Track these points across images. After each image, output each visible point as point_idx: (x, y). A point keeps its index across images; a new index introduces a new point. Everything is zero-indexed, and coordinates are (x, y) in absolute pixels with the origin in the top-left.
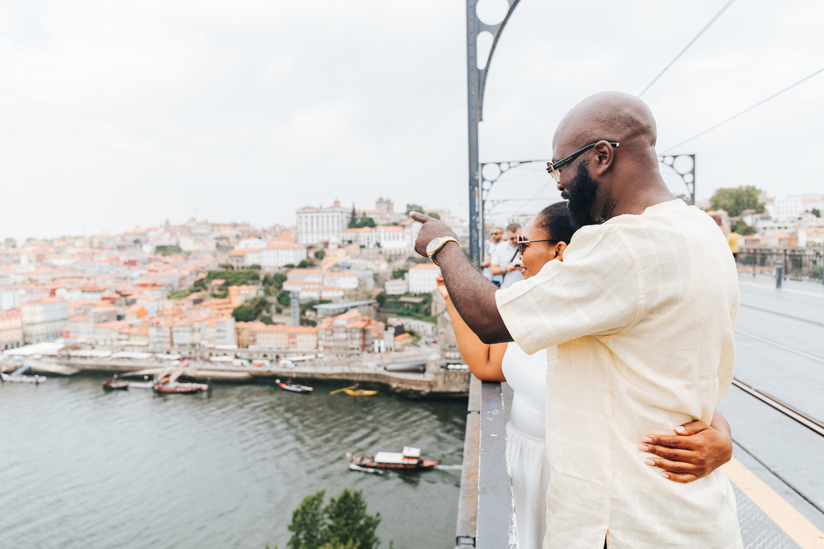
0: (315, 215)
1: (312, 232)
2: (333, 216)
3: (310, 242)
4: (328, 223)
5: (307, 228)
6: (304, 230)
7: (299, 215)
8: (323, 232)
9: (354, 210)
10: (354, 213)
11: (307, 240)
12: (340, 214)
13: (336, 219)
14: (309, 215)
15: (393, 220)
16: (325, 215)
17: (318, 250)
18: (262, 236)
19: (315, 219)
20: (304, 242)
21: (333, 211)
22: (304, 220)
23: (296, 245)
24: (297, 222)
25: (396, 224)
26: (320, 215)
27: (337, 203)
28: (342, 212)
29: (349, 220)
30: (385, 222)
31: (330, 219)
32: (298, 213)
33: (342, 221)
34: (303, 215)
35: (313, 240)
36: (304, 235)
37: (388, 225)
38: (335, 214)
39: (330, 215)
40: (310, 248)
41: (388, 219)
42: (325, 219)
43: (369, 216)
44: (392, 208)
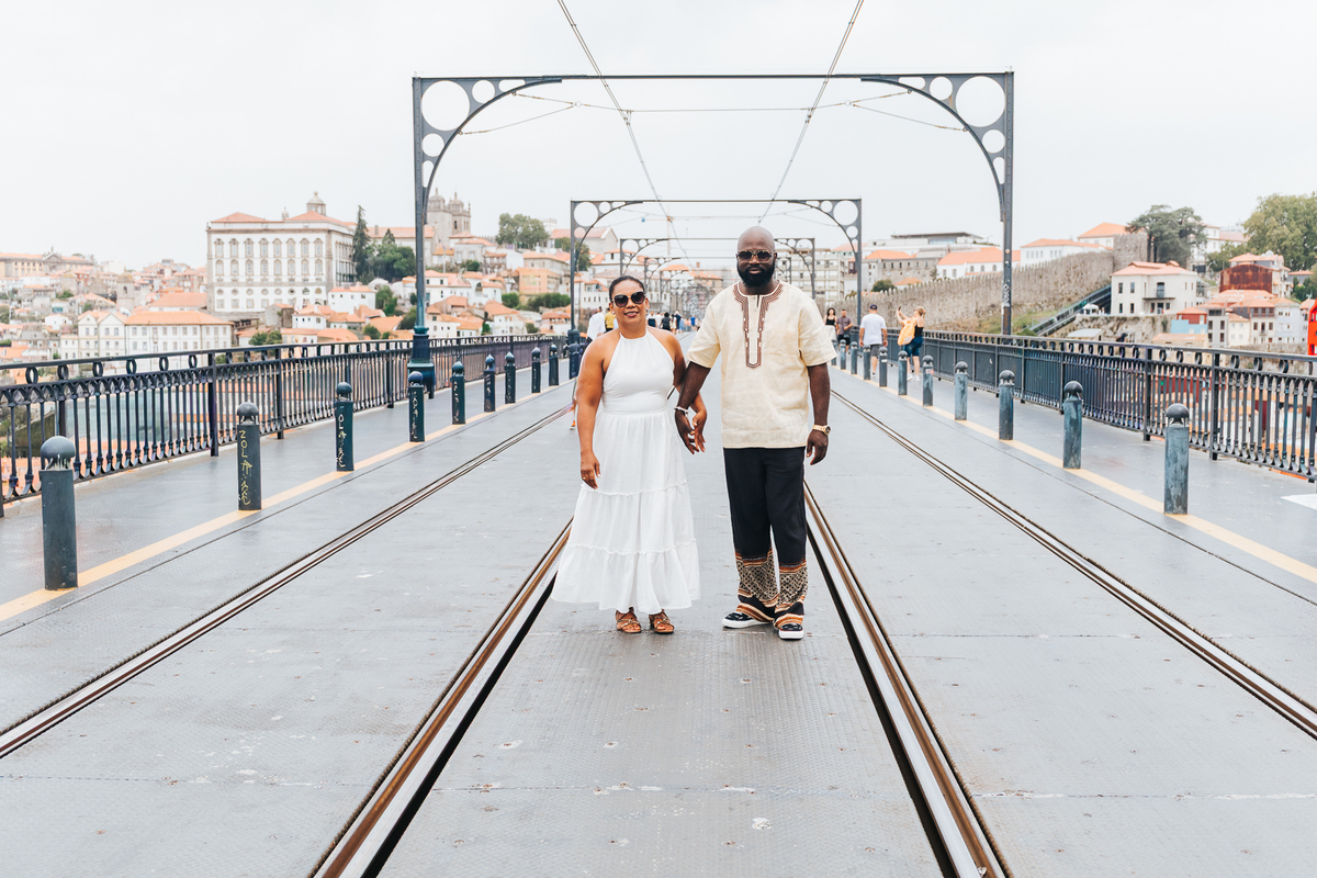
0: (256, 238)
1: (250, 282)
2: (305, 242)
3: (243, 309)
4: (291, 261)
5: (235, 273)
6: (227, 279)
7: (215, 237)
8: (278, 282)
9: (361, 225)
10: (361, 235)
11: (235, 303)
12: (323, 236)
13: (312, 248)
14: (241, 238)
15: (465, 255)
16: (284, 237)
17: (262, 330)
18: (120, 293)
19: (257, 249)
20: (228, 308)
21: (306, 230)
22: (227, 247)
23: (205, 318)
24: (210, 258)
25: (474, 267)
26: (270, 237)
27: (317, 206)
28: (329, 231)
29: (350, 252)
30: (445, 260)
31: (298, 248)
32: (210, 231)
33: (330, 257)
34: (226, 238)
35: (251, 303)
36: (227, 290)
37: (451, 270)
38: (312, 237)
39: (298, 237)
40: (242, 324)
41: (451, 253)
42: (284, 249)
43: (398, 243)
44: (467, 224)
